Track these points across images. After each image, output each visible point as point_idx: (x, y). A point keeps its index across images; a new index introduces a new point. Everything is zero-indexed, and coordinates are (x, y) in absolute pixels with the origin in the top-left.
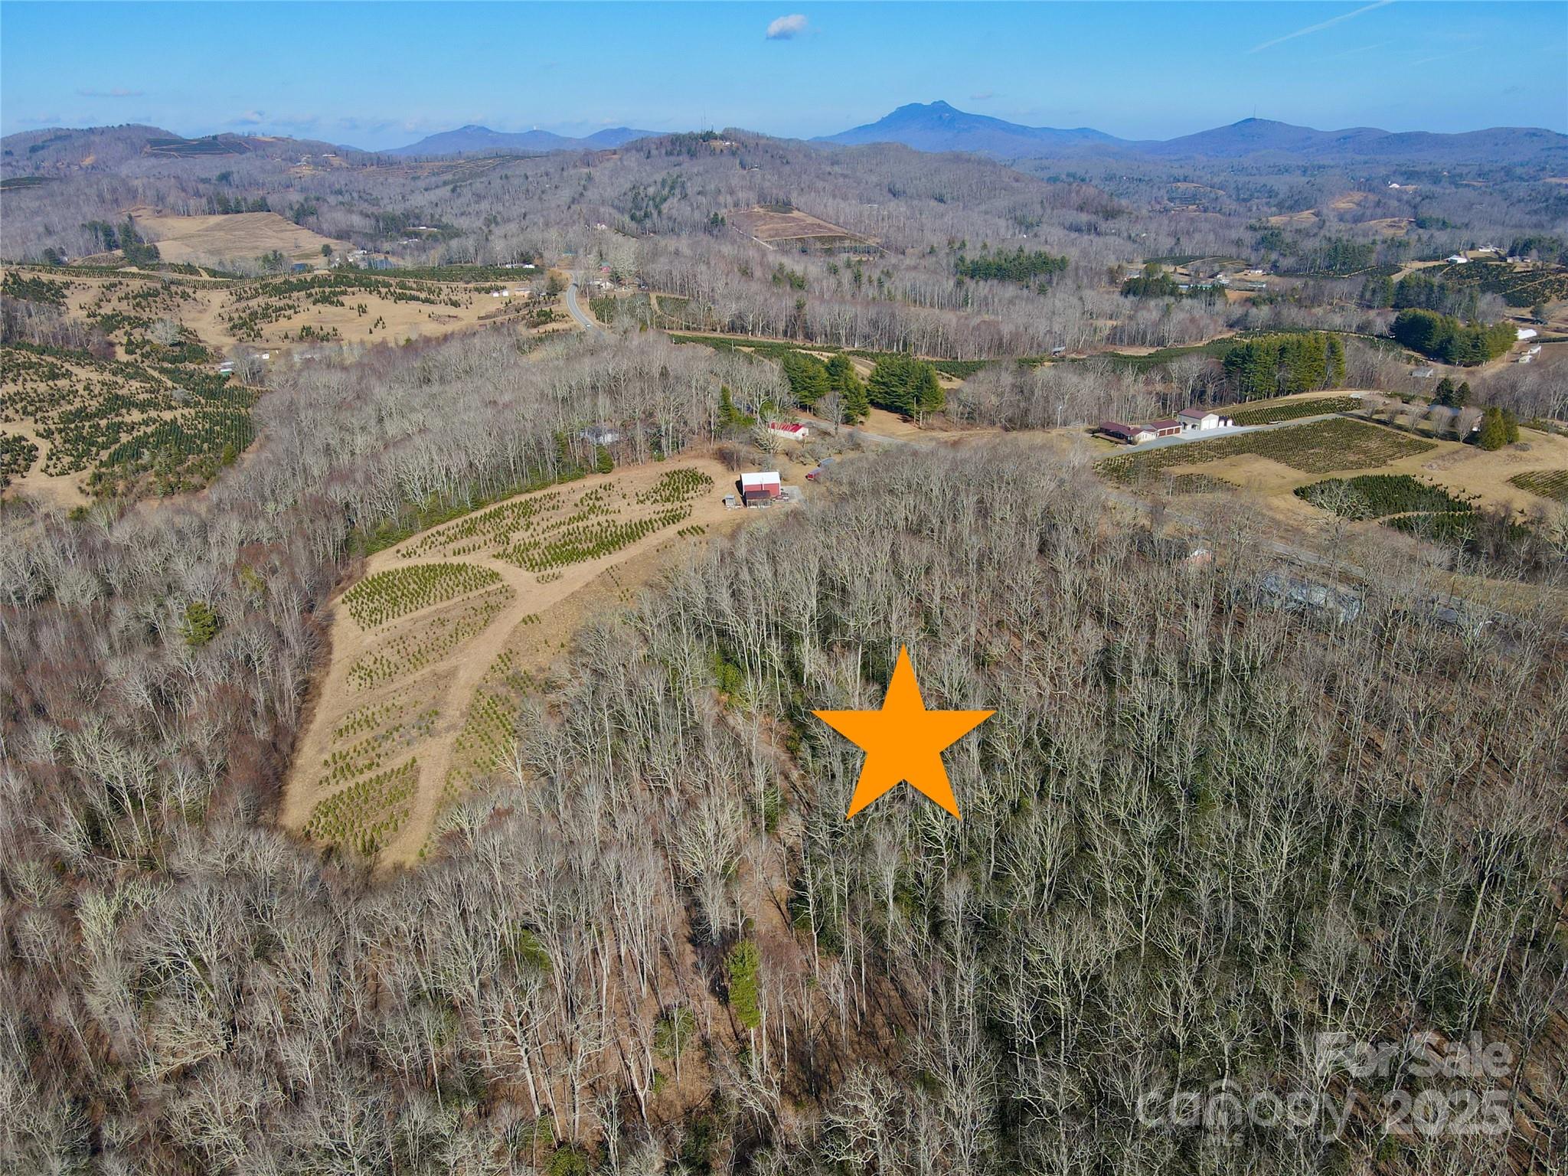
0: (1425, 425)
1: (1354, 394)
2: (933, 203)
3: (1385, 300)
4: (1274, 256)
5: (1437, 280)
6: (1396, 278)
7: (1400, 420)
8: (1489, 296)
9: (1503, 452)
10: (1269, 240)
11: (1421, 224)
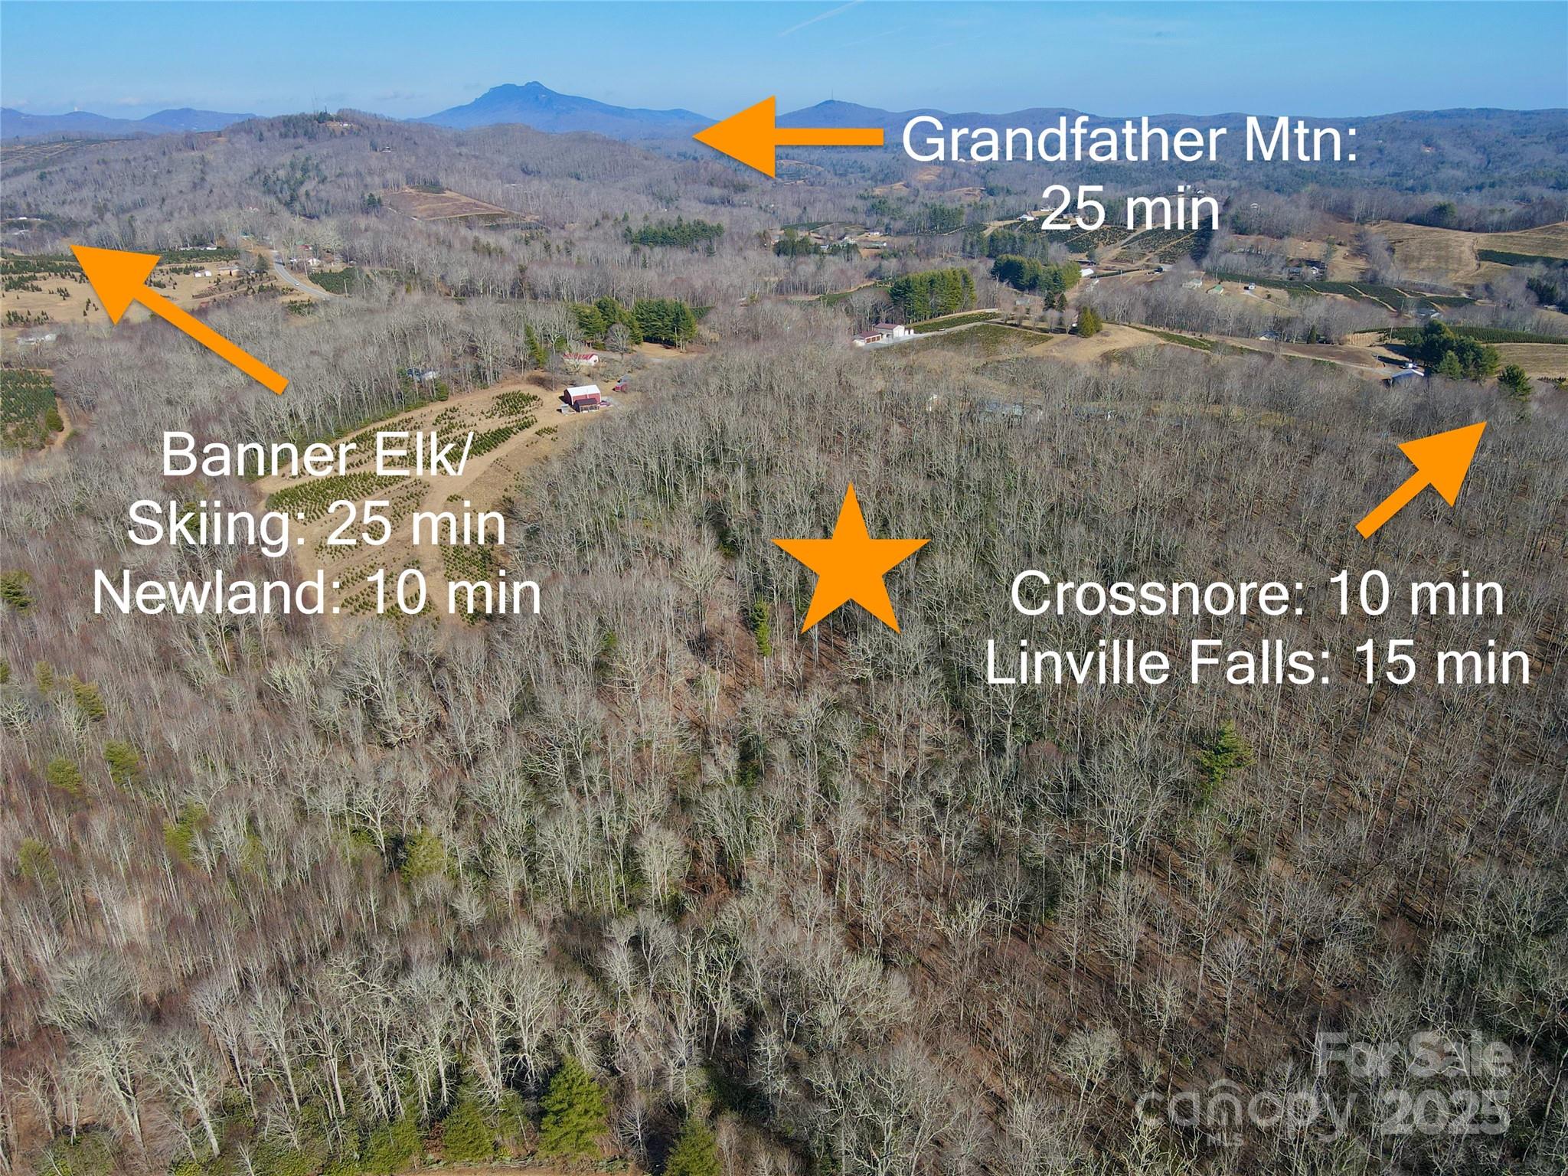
0: (1042, 325)
1: (988, 311)
2: (574, 181)
3: (982, 251)
4: (886, 220)
5: (1016, 233)
6: (987, 233)
7: (1025, 323)
8: (1055, 245)
9: (1095, 338)
10: (878, 208)
11: (991, 192)
